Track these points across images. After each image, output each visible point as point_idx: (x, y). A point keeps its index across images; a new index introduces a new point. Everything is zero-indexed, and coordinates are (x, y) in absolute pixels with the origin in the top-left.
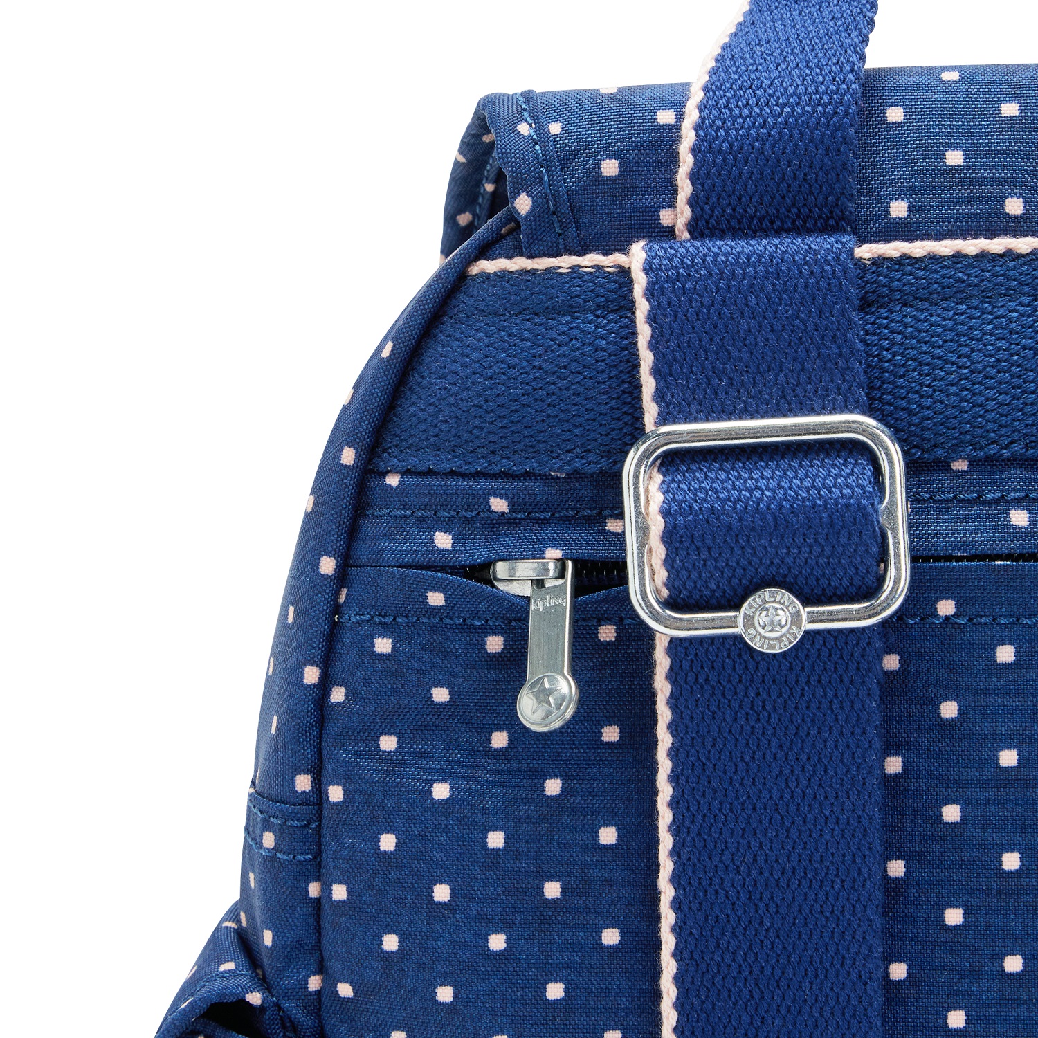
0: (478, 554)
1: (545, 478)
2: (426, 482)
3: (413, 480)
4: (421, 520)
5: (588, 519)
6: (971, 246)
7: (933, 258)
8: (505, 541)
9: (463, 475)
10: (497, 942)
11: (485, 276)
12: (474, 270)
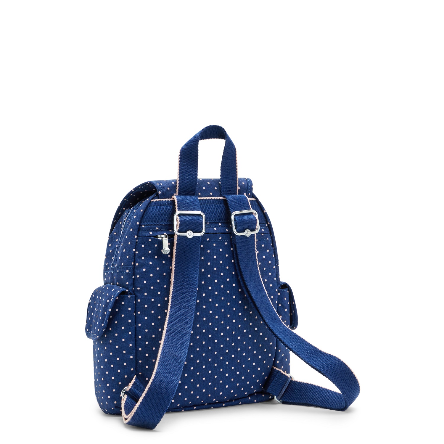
0: (155, 234)
1: (162, 225)
2: (148, 226)
3: (146, 226)
4: (148, 231)
5: (167, 230)
6: (208, 198)
7: (204, 199)
8: (158, 233)
9: (153, 225)
10: (158, 281)
11: (154, 202)
12: (152, 201)
